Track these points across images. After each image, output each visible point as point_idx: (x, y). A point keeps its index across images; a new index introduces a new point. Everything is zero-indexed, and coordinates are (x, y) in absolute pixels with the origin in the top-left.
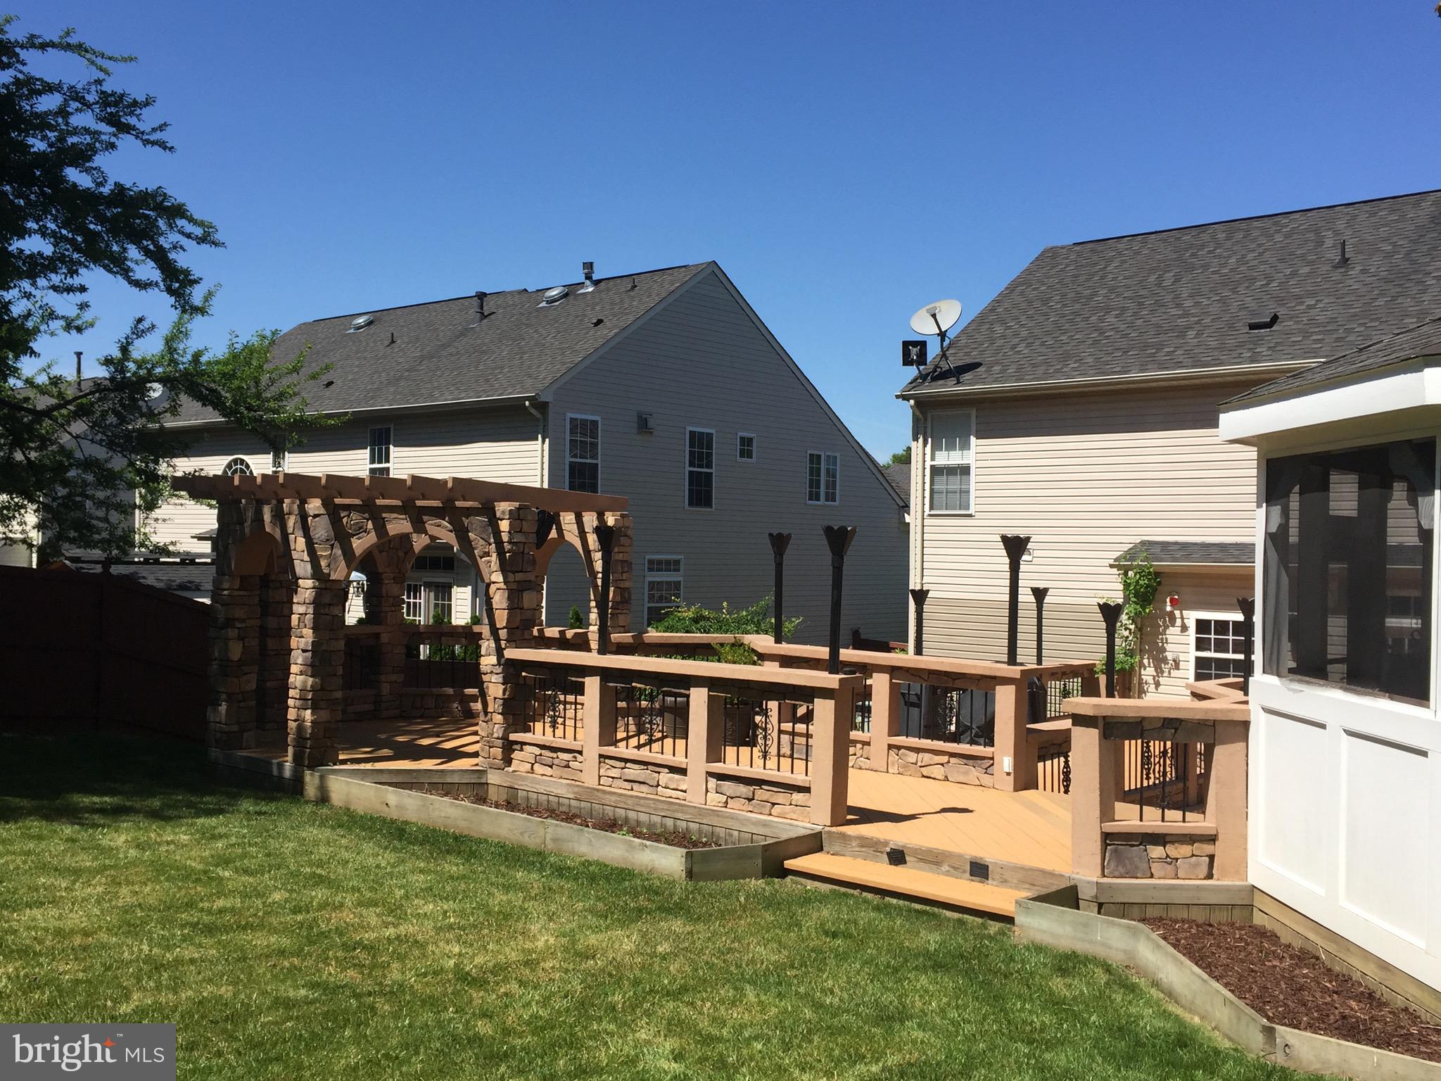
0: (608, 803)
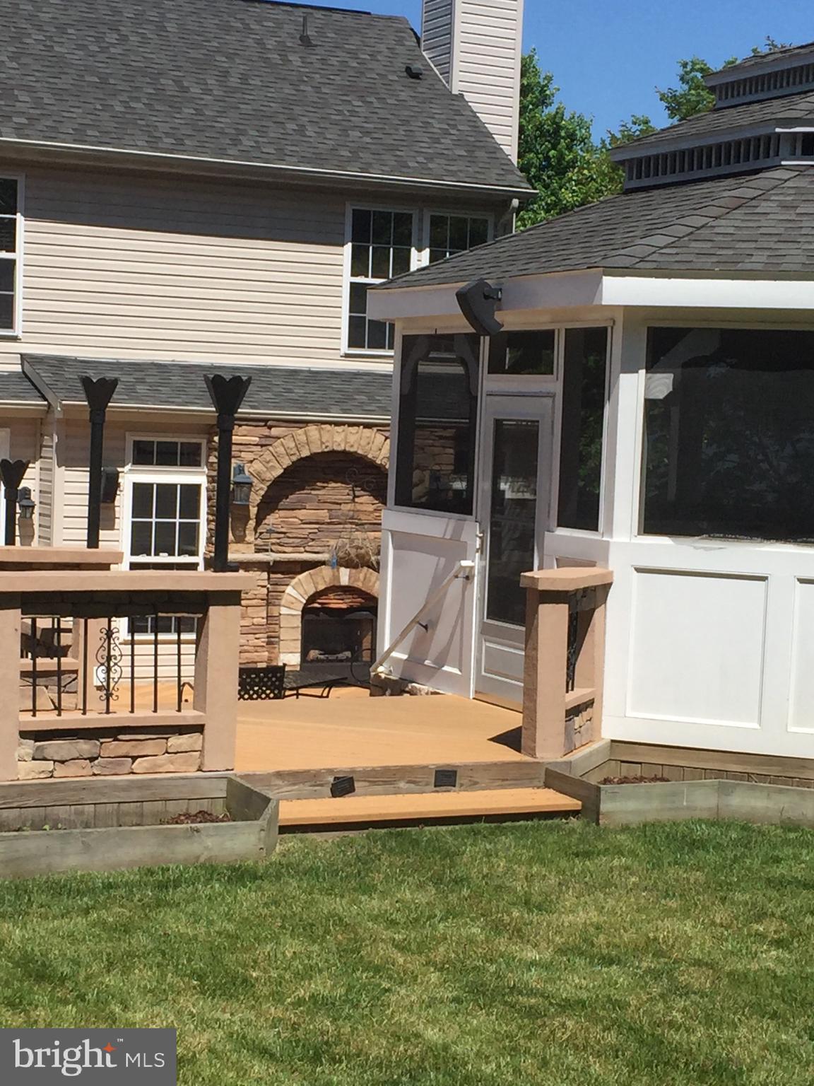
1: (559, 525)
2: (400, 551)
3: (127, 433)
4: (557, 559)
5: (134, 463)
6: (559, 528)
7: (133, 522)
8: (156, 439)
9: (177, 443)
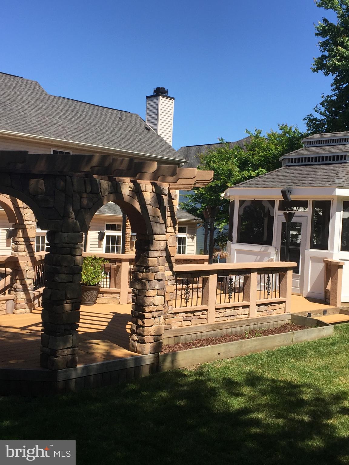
0: (224, 328)
1: (310, 249)
2: (239, 255)
3: (105, 222)
4: (311, 257)
5: (106, 230)
6: (311, 249)
7: (106, 246)
8: (111, 224)
9: (116, 225)
